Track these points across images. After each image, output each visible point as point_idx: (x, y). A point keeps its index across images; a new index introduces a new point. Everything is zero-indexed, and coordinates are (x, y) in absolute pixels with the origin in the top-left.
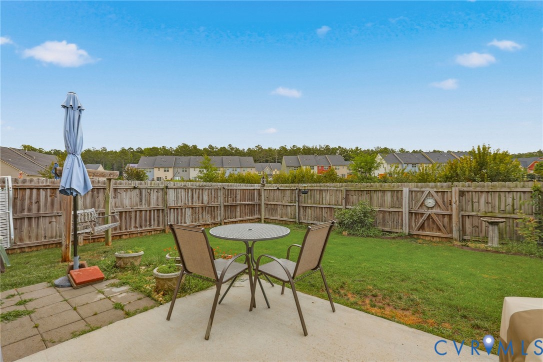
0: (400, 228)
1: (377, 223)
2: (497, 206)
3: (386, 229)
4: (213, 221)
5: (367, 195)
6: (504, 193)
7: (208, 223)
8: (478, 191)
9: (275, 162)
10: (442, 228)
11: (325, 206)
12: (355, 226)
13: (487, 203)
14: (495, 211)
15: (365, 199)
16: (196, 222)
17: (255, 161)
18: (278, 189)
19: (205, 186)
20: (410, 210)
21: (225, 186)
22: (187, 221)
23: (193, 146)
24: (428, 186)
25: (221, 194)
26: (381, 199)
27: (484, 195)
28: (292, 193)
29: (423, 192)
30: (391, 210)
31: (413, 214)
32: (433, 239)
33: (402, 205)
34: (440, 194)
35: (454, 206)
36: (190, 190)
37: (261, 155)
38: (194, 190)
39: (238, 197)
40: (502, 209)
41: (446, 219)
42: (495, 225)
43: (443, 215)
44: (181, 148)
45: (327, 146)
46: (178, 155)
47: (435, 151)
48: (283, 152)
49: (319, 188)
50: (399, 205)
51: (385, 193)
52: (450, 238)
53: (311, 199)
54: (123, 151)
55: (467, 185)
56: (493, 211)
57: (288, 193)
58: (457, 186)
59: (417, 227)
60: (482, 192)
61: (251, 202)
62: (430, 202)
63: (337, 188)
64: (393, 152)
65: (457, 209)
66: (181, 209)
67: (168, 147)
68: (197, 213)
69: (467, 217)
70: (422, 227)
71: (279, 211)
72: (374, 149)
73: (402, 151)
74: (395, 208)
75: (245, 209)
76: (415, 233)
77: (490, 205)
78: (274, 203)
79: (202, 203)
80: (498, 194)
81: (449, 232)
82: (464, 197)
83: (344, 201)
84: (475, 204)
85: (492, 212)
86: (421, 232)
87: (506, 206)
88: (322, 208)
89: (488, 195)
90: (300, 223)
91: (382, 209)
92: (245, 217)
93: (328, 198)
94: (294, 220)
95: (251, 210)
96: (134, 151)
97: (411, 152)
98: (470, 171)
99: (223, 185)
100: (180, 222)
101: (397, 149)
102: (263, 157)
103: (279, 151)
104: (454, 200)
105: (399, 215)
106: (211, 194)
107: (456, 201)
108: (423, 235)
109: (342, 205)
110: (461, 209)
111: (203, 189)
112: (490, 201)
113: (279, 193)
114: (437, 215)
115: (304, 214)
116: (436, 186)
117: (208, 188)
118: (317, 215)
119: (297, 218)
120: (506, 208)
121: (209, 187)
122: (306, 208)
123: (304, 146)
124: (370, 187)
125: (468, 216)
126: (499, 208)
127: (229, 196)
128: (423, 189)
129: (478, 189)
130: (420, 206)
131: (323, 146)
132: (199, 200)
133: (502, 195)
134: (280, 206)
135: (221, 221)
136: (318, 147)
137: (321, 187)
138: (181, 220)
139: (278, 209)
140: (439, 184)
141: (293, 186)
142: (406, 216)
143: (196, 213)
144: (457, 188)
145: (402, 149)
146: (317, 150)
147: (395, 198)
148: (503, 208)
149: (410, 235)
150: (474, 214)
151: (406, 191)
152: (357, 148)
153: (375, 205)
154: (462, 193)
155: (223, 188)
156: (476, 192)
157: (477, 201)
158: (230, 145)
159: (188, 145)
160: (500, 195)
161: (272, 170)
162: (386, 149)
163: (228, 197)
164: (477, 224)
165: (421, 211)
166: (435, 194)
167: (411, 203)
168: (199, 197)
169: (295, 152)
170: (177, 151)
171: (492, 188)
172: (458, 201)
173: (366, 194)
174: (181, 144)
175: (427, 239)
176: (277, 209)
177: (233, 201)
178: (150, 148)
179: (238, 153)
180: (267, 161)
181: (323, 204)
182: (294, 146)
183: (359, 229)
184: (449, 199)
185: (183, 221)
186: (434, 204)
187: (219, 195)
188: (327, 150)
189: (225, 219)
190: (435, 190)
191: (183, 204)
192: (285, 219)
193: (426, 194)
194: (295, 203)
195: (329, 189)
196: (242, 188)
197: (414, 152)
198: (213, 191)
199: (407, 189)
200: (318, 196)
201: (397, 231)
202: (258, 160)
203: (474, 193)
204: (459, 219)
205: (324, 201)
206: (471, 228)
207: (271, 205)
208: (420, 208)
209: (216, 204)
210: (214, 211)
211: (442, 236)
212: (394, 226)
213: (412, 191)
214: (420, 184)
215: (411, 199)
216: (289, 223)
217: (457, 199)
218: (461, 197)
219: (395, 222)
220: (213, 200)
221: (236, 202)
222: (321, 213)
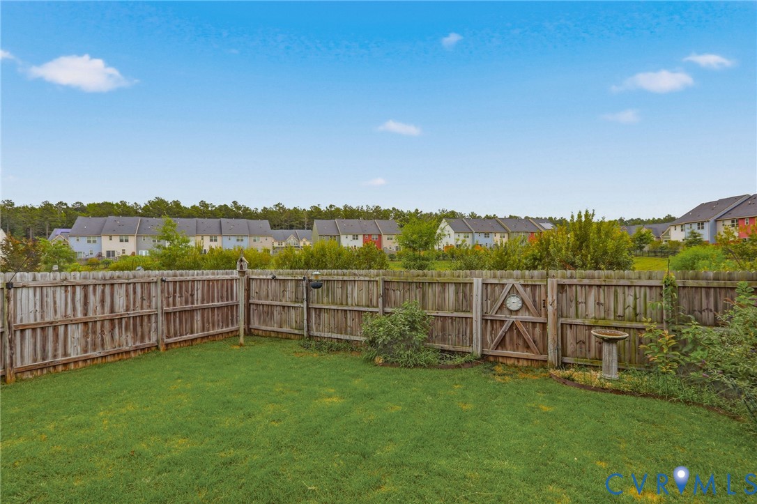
0: (468, 345)
1: (434, 336)
2: (613, 309)
3: (446, 347)
4: (138, 344)
5: (418, 290)
6: (622, 288)
7: (125, 348)
8: (585, 285)
9: (303, 228)
10: (532, 344)
11: (351, 308)
12: (395, 347)
13: (598, 304)
14: (609, 318)
15: (414, 295)
16: (95, 350)
17: (273, 227)
18: (274, 278)
19: (119, 277)
20: (483, 316)
21: (168, 275)
22: (70, 350)
23: (174, 202)
24: (510, 276)
25: (156, 291)
26: (439, 297)
27: (593, 291)
28: (297, 286)
29: (503, 285)
30: (455, 314)
31: (489, 322)
32: (518, 361)
33: (471, 308)
34: (529, 289)
35: (550, 308)
36: (78, 289)
37: (283, 218)
38: (91, 288)
39: (198, 295)
40: (619, 314)
41: (538, 330)
42: (612, 343)
43: (534, 323)
44: (152, 204)
45: (377, 207)
46: (148, 216)
47: (511, 217)
48: (316, 214)
49: (341, 278)
50: (467, 306)
51: (445, 286)
52: (543, 361)
53: (327, 296)
54: (47, 207)
55: (569, 275)
56: (606, 317)
57: (291, 286)
58: (554, 276)
59: (494, 343)
60: (590, 286)
61: (225, 303)
62: (514, 303)
63: (370, 277)
64: (462, 216)
65: (554, 315)
66: (55, 328)
67: (130, 203)
68: (99, 330)
69: (568, 327)
70: (501, 344)
71: (276, 316)
72: (438, 213)
73: (473, 216)
74: (462, 312)
75: (213, 315)
76: (490, 353)
77: (602, 307)
78: (267, 302)
79: (112, 311)
80: (613, 288)
81: (542, 351)
82: (564, 295)
83: (380, 300)
84: (580, 306)
85: (604, 319)
86: (500, 352)
87: (624, 309)
88: (346, 311)
89: (599, 290)
90: (310, 337)
91: (441, 314)
92: (213, 330)
93: (355, 295)
94: (300, 332)
95: (225, 316)
96: (68, 207)
97: (483, 217)
98: (567, 249)
99: (162, 275)
100: (50, 354)
101: (467, 213)
102: (286, 221)
103: (310, 213)
104: (550, 300)
105: (466, 324)
106: (135, 293)
107: (553, 302)
108: (503, 357)
109: (377, 307)
110: (560, 313)
111: (112, 285)
112: (602, 301)
113: (275, 286)
114: (524, 323)
115: (318, 321)
116: (523, 277)
117: (126, 281)
118: (338, 322)
119: (306, 329)
120: (624, 313)
121: (128, 279)
122: (320, 312)
123: (345, 207)
124: (423, 276)
125: (571, 325)
126: (615, 312)
127: (178, 295)
128: (504, 281)
129: (586, 281)
130: (499, 308)
131: (371, 207)
132: (103, 306)
133: (620, 290)
134: (278, 308)
135: (158, 341)
136: (365, 208)
137: (344, 275)
138: (55, 350)
139: (275, 313)
140: (527, 272)
141: (299, 274)
142: (477, 326)
143: (94, 332)
144: (555, 280)
145: (472, 213)
146: (364, 212)
147: (461, 295)
148: (620, 312)
149: (484, 357)
150: (579, 321)
151: (477, 282)
152: (417, 210)
153: (430, 307)
154: (561, 287)
155: (162, 280)
156: (582, 286)
157: (583, 301)
158: (235, 203)
159: (166, 200)
160: (616, 292)
161: (298, 239)
162: (453, 212)
163: (174, 297)
164: (582, 339)
165: (501, 316)
166: (521, 289)
167: (485, 302)
168: (103, 301)
169: (332, 214)
170: (146, 208)
171: (605, 281)
172: (556, 302)
173: (417, 287)
174: (153, 199)
175: (509, 362)
176: (272, 313)
177: (187, 303)
178: (98, 204)
179: (247, 214)
180: (291, 227)
181: (347, 304)
182: (331, 206)
183: (402, 352)
184: (543, 298)
185: (60, 351)
186: (520, 305)
187: (153, 294)
188: (377, 212)
189: (168, 337)
190: (522, 282)
191: (59, 317)
192: (285, 329)
193: (508, 288)
194: (302, 302)
195: (357, 278)
196: (205, 278)
197: (487, 217)
198: (138, 287)
199: (480, 280)
200: (339, 291)
201: (464, 349)
202: (278, 226)
203: (579, 288)
204: (557, 331)
205: (349, 300)
206: (575, 344)
207: (263, 305)
208: (499, 311)
209: (146, 311)
210: (142, 325)
211: (533, 358)
212: (459, 342)
213: (487, 284)
214: (499, 273)
215: (485, 297)
216: (293, 337)
217: (555, 297)
218: (560, 295)
219: (461, 336)
220: (138, 304)
221: (193, 303)
222: (344, 319)
